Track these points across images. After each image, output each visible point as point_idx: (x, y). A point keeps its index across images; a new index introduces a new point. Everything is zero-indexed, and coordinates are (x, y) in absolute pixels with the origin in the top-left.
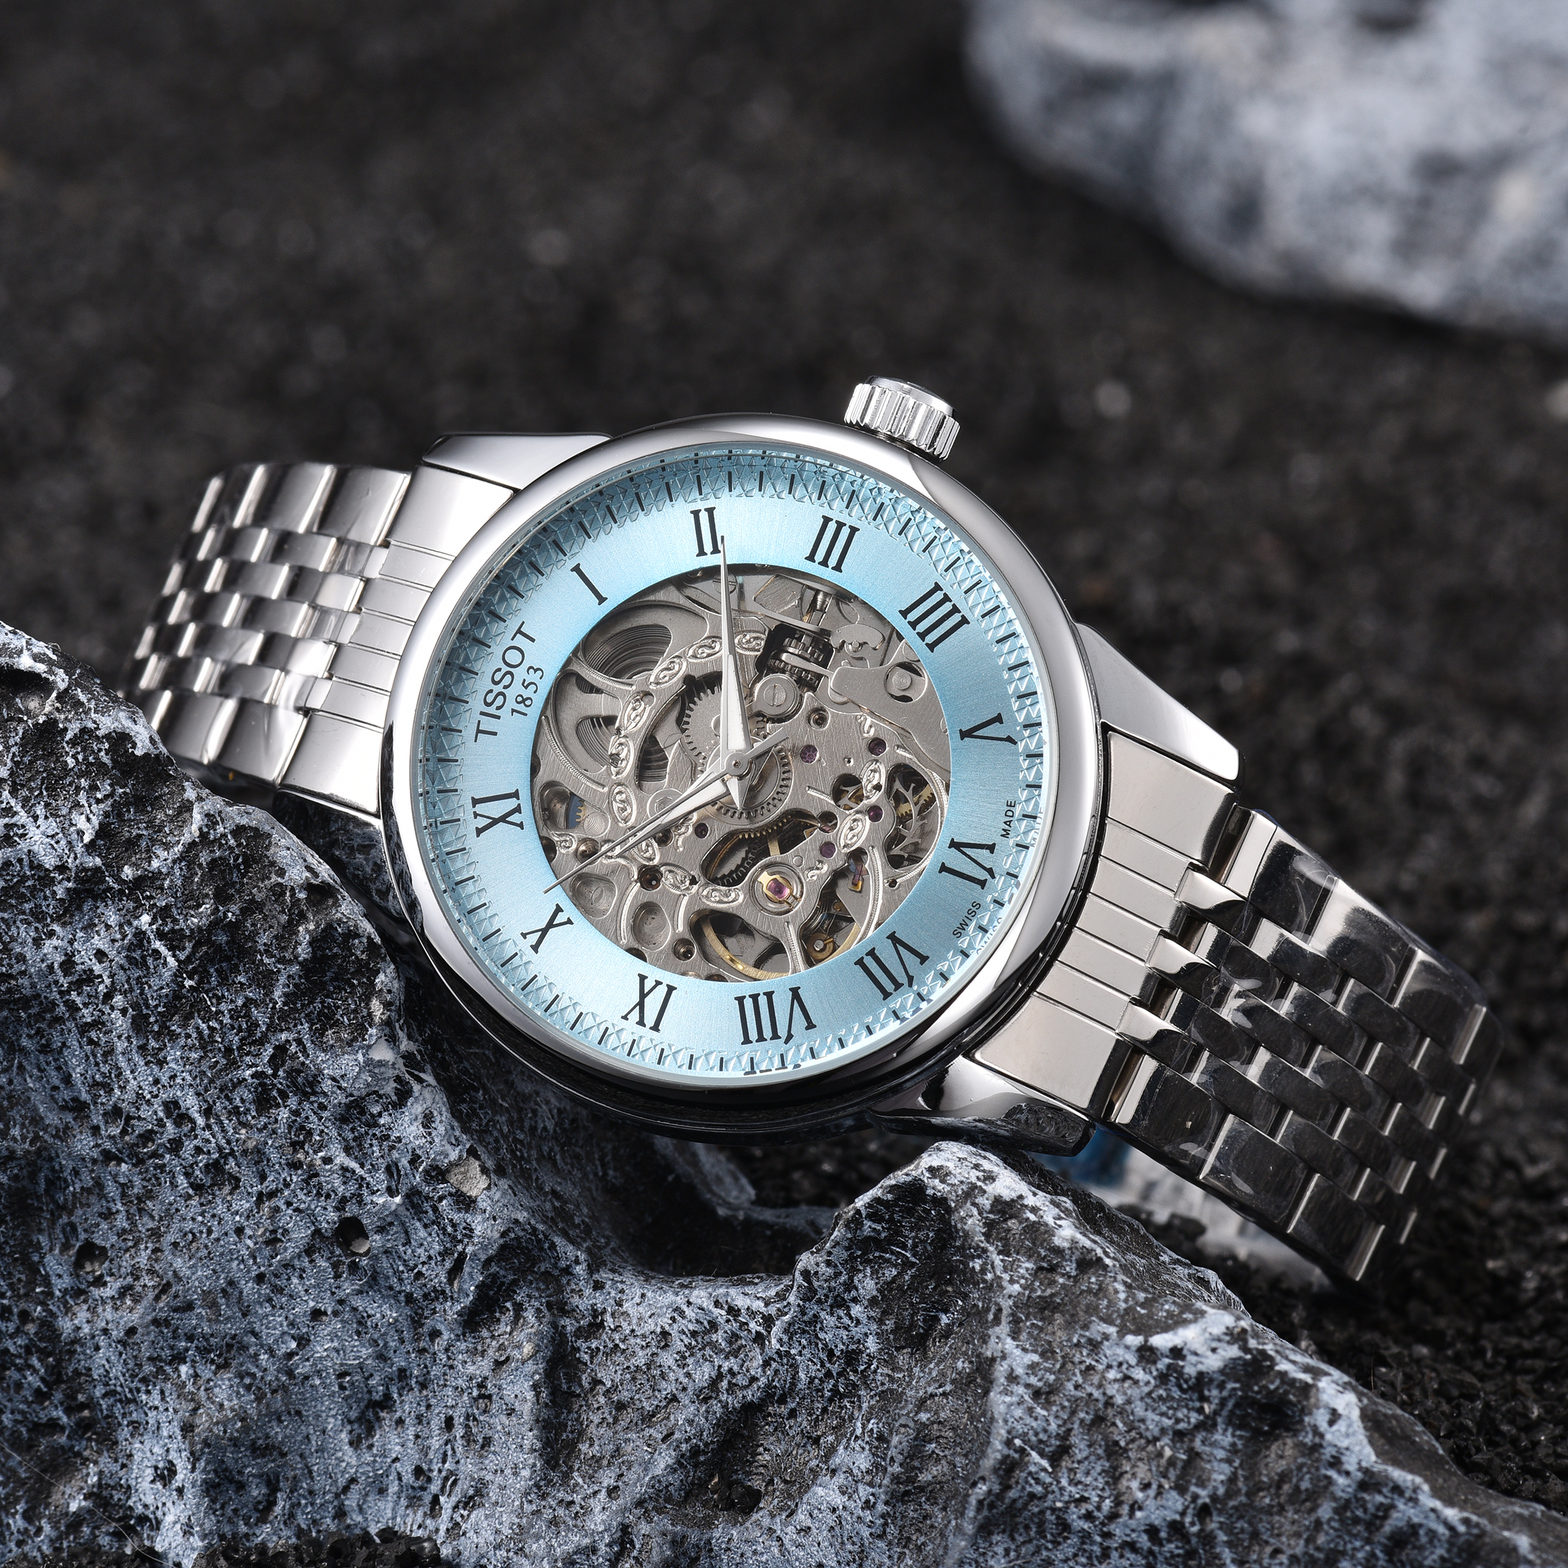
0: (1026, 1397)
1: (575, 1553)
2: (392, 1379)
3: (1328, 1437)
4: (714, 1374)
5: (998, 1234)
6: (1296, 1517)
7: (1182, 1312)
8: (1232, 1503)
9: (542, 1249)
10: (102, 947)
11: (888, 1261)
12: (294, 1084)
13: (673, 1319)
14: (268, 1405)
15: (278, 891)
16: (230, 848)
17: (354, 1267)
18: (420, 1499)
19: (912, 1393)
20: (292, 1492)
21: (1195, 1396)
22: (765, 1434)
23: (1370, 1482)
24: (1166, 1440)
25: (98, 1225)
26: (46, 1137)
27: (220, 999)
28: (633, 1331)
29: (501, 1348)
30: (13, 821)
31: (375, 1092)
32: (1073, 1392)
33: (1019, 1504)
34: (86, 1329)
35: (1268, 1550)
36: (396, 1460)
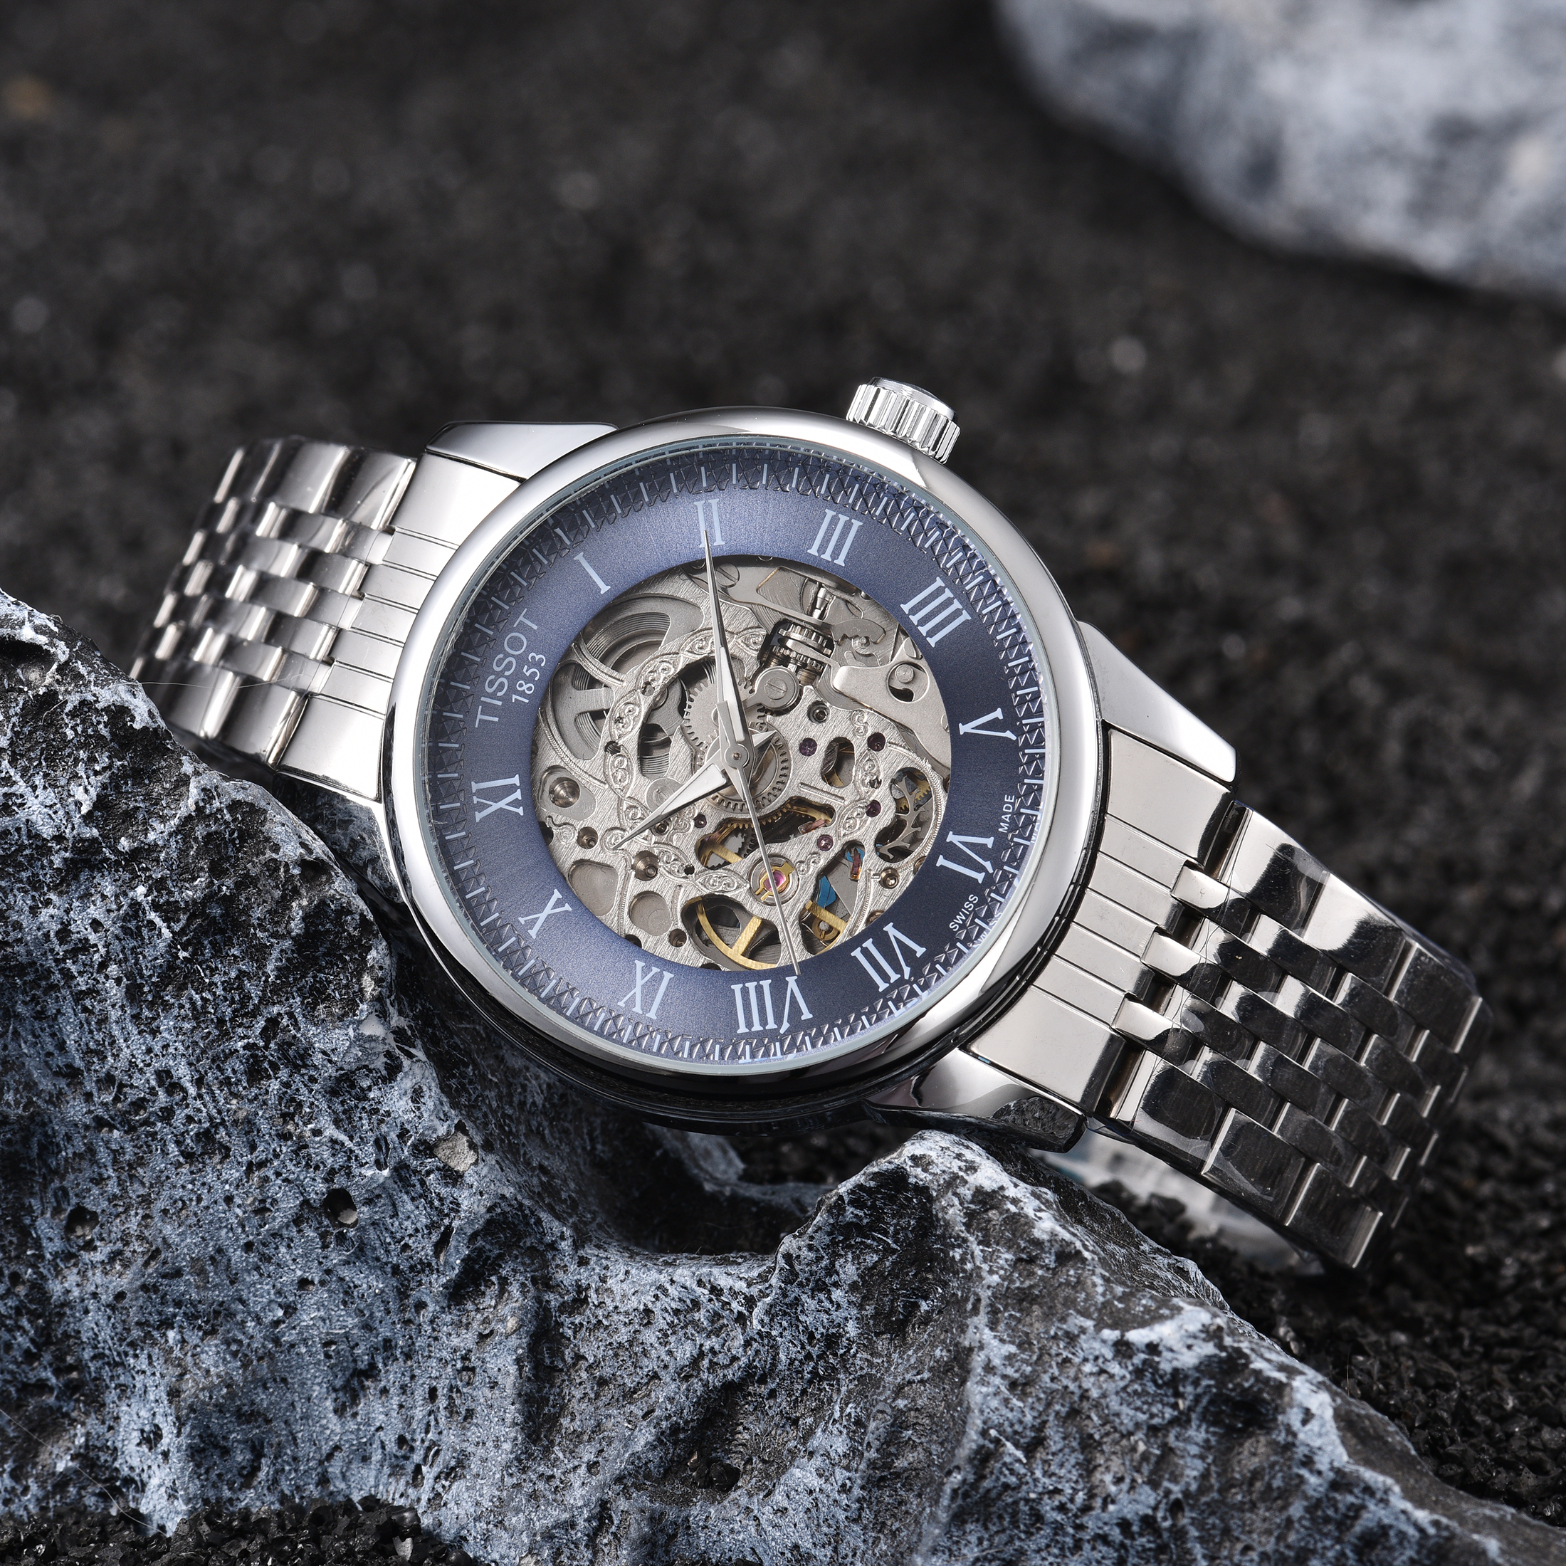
0: (1003, 1388)
1: (554, 1527)
2: (377, 1349)
3: (1301, 1436)
4: (695, 1353)
5: (978, 1224)
6: (1267, 1514)
7: (1159, 1308)
8: (1204, 1499)
9: (528, 1224)
10: (97, 917)
11: (869, 1246)
12: (285, 1056)
13: (656, 1297)
14: (254, 1372)
15: (273, 867)
16: (226, 823)
17: (341, 1238)
18: (402, 1468)
19: (891, 1379)
20: (276, 1458)
21: (1170, 1392)
22: (745, 1413)
23: (1341, 1482)
24: (1140, 1435)
25: (89, 1190)
26: (39, 1102)
27: (213, 971)
28: (616, 1307)
29: (486, 1321)
30: (12, 790)
31: (365, 1067)
32: (1049, 1384)
33: (993, 1494)
34: (76, 1293)
35: (1239, 1546)
36: (380, 1428)
